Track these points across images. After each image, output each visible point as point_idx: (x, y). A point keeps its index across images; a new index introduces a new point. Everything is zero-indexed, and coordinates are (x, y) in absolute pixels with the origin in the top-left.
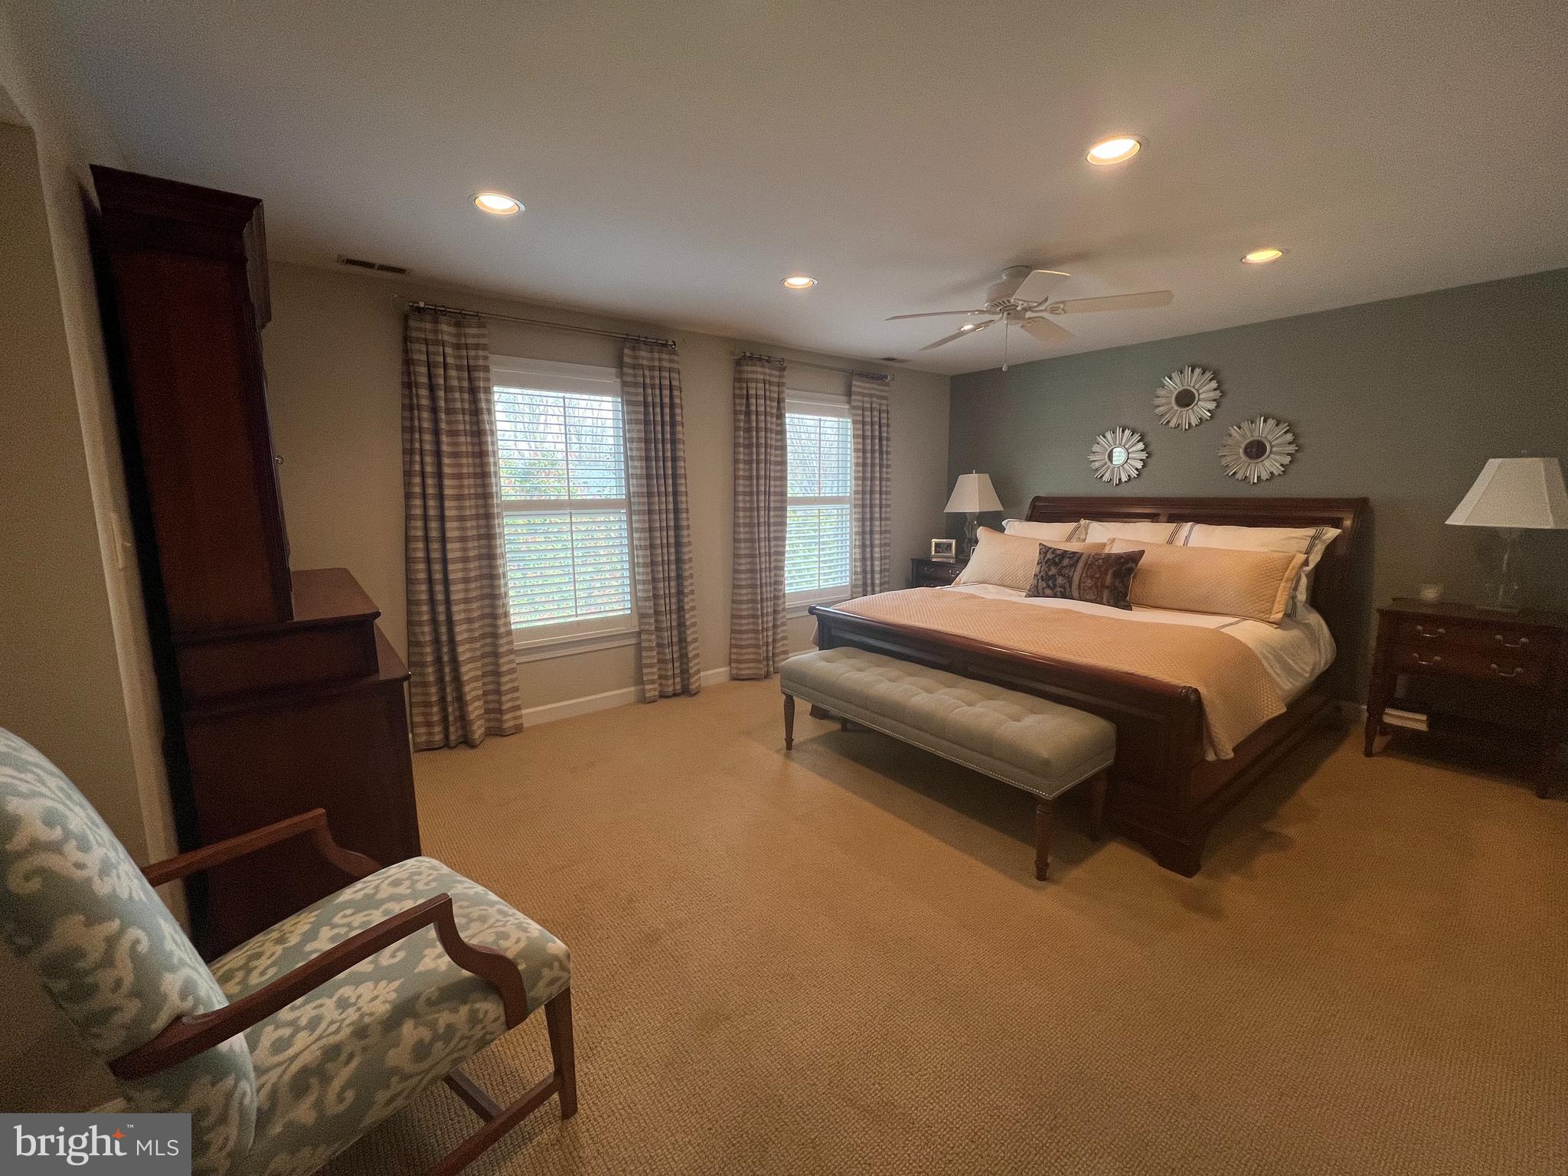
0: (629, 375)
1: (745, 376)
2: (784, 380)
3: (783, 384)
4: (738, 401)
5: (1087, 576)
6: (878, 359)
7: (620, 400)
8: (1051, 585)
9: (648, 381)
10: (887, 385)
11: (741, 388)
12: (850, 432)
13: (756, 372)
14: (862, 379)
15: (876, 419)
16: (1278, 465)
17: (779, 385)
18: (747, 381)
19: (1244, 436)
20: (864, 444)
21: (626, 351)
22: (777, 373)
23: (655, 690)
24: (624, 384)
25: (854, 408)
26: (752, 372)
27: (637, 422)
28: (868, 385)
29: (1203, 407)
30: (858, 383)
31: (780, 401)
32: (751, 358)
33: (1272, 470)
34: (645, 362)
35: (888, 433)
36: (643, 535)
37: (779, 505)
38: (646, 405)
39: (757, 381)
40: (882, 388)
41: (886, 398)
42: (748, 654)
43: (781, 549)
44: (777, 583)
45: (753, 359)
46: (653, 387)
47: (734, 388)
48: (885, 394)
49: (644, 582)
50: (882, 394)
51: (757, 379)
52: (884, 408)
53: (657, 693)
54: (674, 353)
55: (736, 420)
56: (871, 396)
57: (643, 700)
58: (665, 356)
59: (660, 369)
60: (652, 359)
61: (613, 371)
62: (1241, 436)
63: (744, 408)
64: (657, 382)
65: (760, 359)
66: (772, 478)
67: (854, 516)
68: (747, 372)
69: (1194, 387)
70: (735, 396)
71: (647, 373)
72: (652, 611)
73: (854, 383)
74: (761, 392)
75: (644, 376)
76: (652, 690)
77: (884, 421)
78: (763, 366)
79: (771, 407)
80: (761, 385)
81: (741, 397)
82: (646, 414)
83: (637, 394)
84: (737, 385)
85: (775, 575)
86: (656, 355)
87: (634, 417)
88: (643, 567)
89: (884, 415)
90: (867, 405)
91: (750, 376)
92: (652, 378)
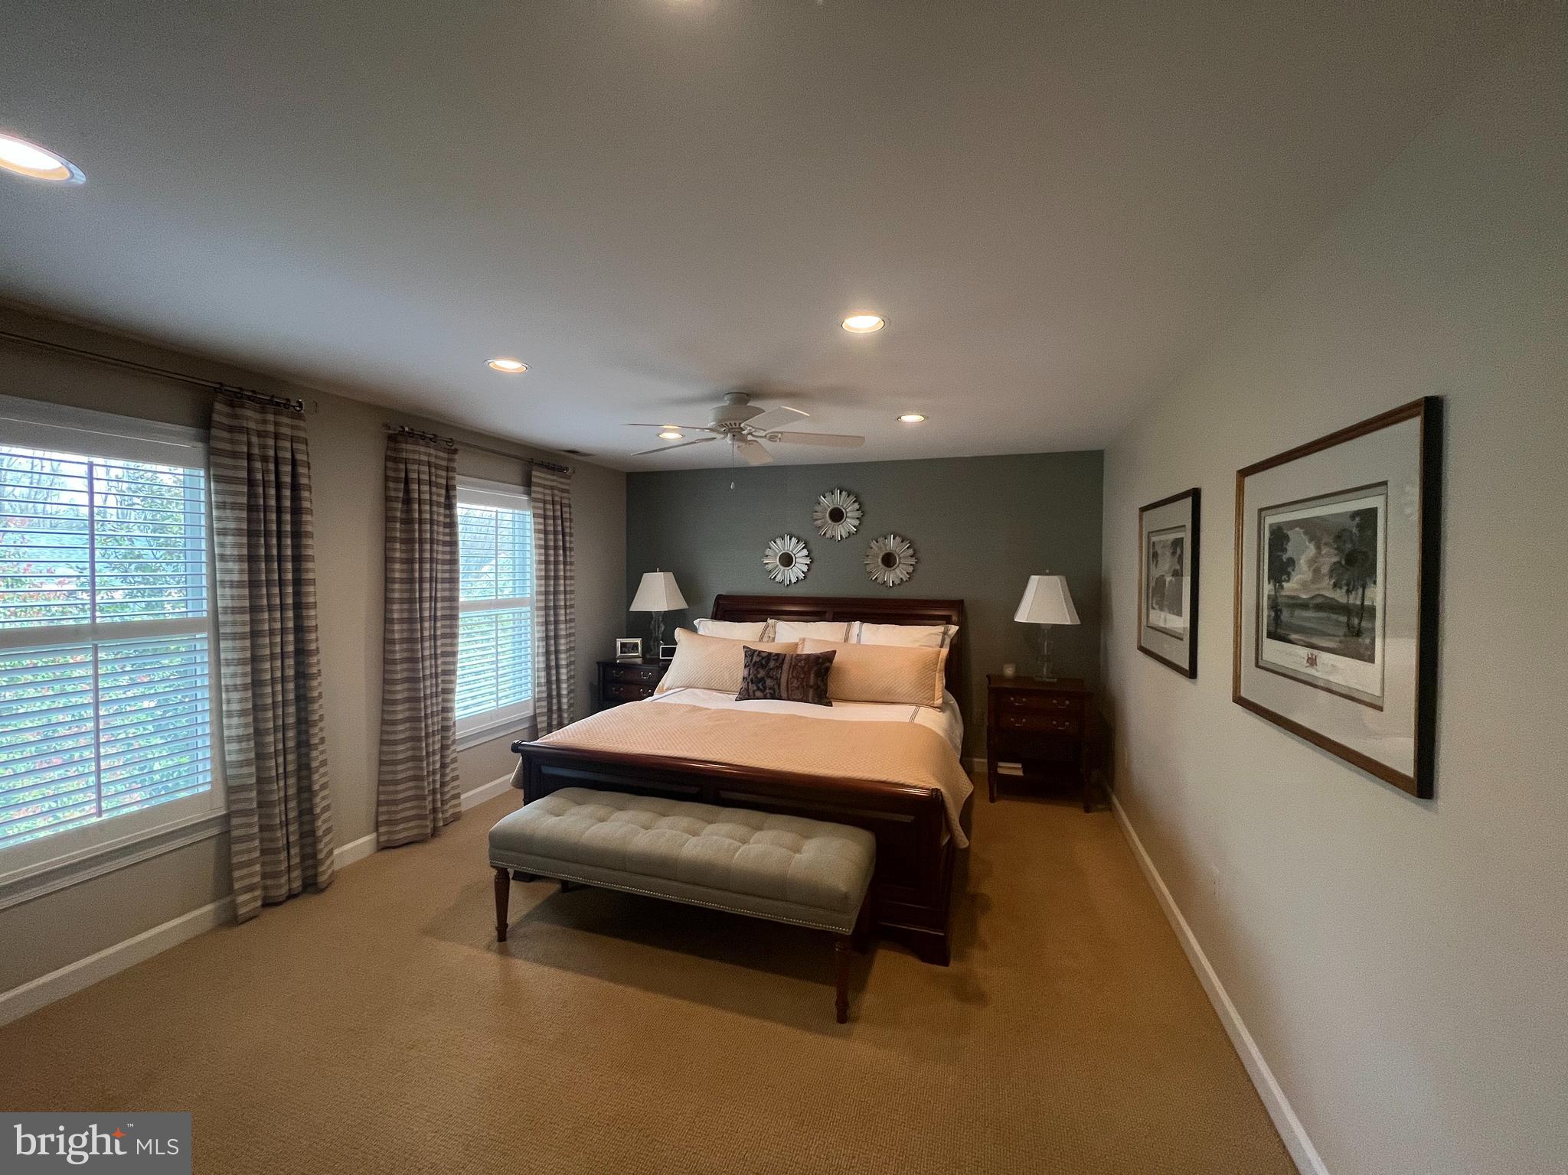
0: (222, 440)
1: (404, 455)
2: (455, 465)
3: (453, 470)
4: (391, 485)
5: (793, 677)
6: (561, 450)
7: (202, 473)
8: (761, 687)
9: (256, 451)
10: (569, 477)
11: (397, 470)
12: (528, 526)
13: (420, 453)
14: (542, 470)
15: (558, 513)
16: (905, 573)
17: (448, 469)
18: (406, 461)
19: (880, 548)
20: (546, 540)
21: (218, 406)
22: (445, 455)
23: (254, 899)
24: (211, 452)
25: (535, 500)
26: (414, 452)
27: (234, 506)
28: (549, 477)
29: (849, 524)
30: (538, 474)
31: (449, 489)
32: (411, 434)
33: (901, 577)
34: (252, 425)
35: (570, 528)
36: (239, 669)
37: (448, 612)
38: (251, 483)
39: (420, 463)
40: (562, 480)
41: (567, 491)
42: (407, 810)
43: (451, 667)
44: (445, 710)
45: (413, 436)
46: (265, 459)
47: (386, 468)
48: (567, 487)
49: (240, 739)
50: (564, 487)
51: (420, 461)
52: (565, 501)
53: (259, 903)
54: (298, 416)
55: (387, 509)
56: (552, 488)
57: (232, 920)
58: (285, 420)
59: (277, 436)
60: (265, 422)
61: (192, 431)
62: (878, 550)
63: (401, 495)
64: (271, 453)
65: (423, 437)
66: (439, 580)
67: (536, 620)
68: (406, 451)
69: (842, 506)
70: (387, 478)
71: (255, 440)
72: (253, 780)
73: (534, 473)
74: (426, 477)
75: (249, 444)
76: (247, 902)
77: (566, 516)
78: (428, 446)
79: (439, 495)
80: (425, 469)
81: (397, 480)
82: (251, 495)
83: (236, 468)
84: (390, 464)
85: (444, 700)
86: (271, 417)
87: (229, 499)
88: (239, 717)
89: (566, 509)
90: (549, 498)
91: (411, 456)
92: (263, 447)
